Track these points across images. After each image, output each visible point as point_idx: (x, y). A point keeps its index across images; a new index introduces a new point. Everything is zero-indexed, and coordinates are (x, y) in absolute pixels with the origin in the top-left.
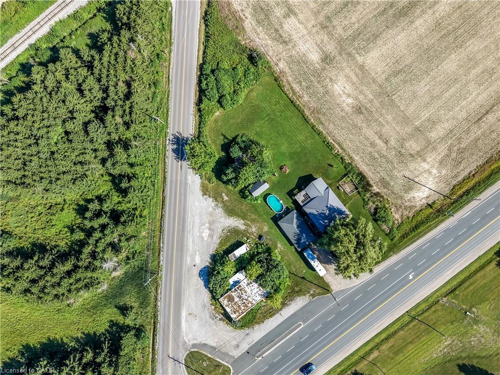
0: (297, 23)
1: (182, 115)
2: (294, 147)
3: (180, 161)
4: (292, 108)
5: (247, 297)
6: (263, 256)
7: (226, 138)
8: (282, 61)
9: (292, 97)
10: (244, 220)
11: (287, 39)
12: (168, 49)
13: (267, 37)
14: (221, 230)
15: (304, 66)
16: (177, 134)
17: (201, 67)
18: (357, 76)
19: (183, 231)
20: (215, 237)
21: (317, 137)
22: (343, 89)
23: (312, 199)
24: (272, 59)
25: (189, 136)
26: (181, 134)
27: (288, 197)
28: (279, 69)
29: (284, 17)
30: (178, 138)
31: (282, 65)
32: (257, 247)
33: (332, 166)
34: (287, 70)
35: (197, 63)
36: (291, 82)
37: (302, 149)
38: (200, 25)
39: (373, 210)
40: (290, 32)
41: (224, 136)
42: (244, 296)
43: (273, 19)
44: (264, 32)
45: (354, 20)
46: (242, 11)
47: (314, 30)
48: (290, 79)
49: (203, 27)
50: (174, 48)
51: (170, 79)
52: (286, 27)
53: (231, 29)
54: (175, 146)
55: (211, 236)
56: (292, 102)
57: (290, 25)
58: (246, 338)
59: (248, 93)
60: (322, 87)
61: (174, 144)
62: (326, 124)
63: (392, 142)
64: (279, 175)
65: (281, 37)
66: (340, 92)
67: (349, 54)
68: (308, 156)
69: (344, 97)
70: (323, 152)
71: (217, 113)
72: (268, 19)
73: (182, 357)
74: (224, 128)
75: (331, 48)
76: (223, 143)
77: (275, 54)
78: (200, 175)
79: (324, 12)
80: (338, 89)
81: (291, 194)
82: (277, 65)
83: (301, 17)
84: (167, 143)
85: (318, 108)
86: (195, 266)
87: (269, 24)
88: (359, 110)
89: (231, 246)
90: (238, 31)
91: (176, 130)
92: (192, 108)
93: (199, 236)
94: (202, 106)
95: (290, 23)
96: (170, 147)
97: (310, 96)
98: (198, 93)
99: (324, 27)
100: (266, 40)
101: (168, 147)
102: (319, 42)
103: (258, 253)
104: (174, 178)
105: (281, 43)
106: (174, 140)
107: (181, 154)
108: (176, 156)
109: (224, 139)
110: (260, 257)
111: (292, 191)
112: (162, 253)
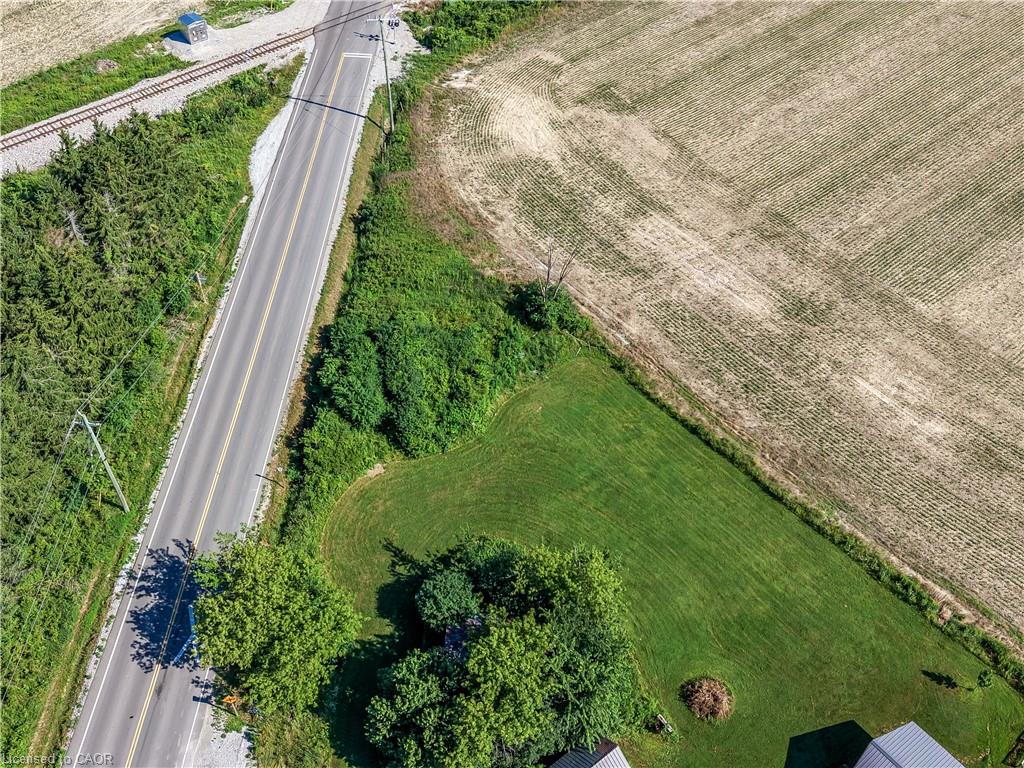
0: (673, 227)
1: (216, 478)
2: (734, 597)
3: (157, 668)
4: (701, 451)
7: (405, 560)
8: (635, 316)
9: (691, 415)
11: (647, 264)
12: (211, 288)
15: (721, 329)
16: (174, 551)
17: (327, 334)
18: (935, 353)
21: (836, 556)
22: (894, 391)
24: (597, 313)
26: (192, 550)
28: (627, 338)
29: (627, 215)
30: (173, 567)
31: (634, 327)
33: (951, 683)
34: (656, 338)
35: (315, 325)
36: (679, 373)
37: (775, 606)
38: (339, 232)
40: (654, 247)
41: (398, 553)
44: (560, 250)
46: (486, 203)
47: (737, 243)
48: (672, 364)
49: (351, 239)
51: (198, 366)
52: (637, 236)
53: (445, 241)
54: (151, 601)
56: (694, 430)
57: (648, 234)
59: (509, 405)
60: (807, 384)
61: (149, 591)
62: (865, 506)
64: (684, 732)
65: (625, 258)
66: (887, 400)
67: (883, 298)
68: (815, 634)
69: (908, 418)
70: (882, 619)
71: (375, 471)
72: (575, 219)
74: (398, 523)
75: (809, 282)
76: (390, 579)
77: (607, 300)
78: (248, 737)
79: (761, 204)
80: (877, 393)
82: (619, 327)
83: (684, 214)
84: (118, 589)
85: (812, 451)
87: (577, 231)
90: (470, 245)
91: (177, 533)
92: (268, 453)
94: (314, 435)
95: (649, 227)
96: (123, 605)
97: (765, 415)
99: (769, 236)
101: (116, 604)
102: (762, 269)
105: (624, 273)
106: (152, 573)
107: (176, 632)
108: (145, 641)
109: (394, 564)
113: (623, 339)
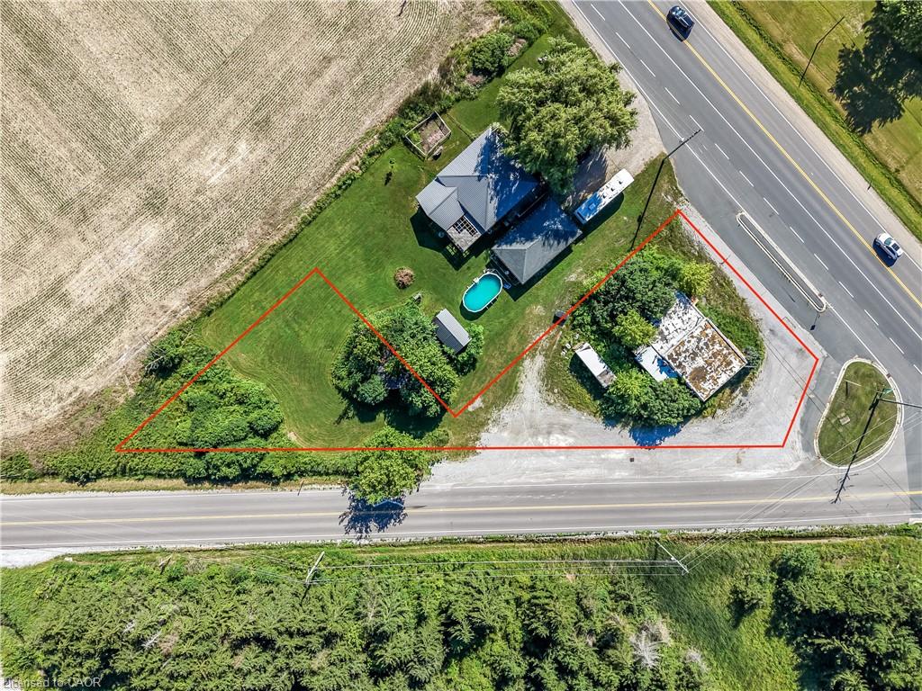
0: (78, 276)
1: (301, 515)
2: (354, 262)
3: (405, 511)
4: (267, 271)
5: (693, 340)
6: (601, 311)
7: (345, 413)
8: (165, 302)
9: (243, 274)
10: (523, 360)
11: (117, 295)
12: (158, 557)
13: (116, 340)
14: (549, 408)
15: (174, 253)
16: (346, 522)
17: (194, 481)
18: (186, 135)
19: (558, 491)
20: (566, 420)
21: (328, 212)
22: (217, 164)
23: (466, 213)
24: (163, 325)
25: (347, 495)
26: (345, 514)
27: (465, 267)
28: (184, 307)
29: (67, 305)
30: (355, 520)
31: (175, 302)
32: (580, 325)
33: (390, 174)
34: (184, 291)
35: (185, 489)
36: (212, 279)
37: (357, 244)
38: (98, 491)
39: (480, 79)
40: (99, 289)
41: (341, 417)
42: (692, 345)
43: (74, 329)
44: (106, 348)
45: (63, 152)
46: (60, 399)
47: (91, 237)
48: (204, 282)
49: (102, 482)
50: (153, 544)
51: (224, 546)
52: (89, 300)
53: (103, 422)
54: (373, 525)
55: (564, 429)
56: (254, 273)
57: (85, 290)
58: (780, 334)
59: (242, 371)
60: (216, 210)
61: (368, 527)
62: (297, 194)
63: (327, 46)
64: (419, 288)
65: (112, 308)
66: (224, 170)
67: (140, 155)
68: (371, 229)
69: (236, 160)
70: (361, 197)
71: (292, 437)
72: (74, 340)
73: (834, 471)
74: (324, 420)
75: (129, 197)
76: (356, 419)
77: (152, 319)
78: (433, 465)
79: (50, 219)
80: (219, 174)
81: (458, 260)
82: (175, 312)
83: (64, 268)
84: (367, 542)
85: (264, 215)
86: (632, 460)
87: (86, 338)
88: (262, 126)
89: (583, 384)
90: (106, 406)
91: (336, 524)
92: (285, 493)
93: (567, 456)
94: (277, 472)
95: (79, 292)
96: (375, 535)
97: (239, 235)
98: (250, 483)
99: (84, 216)
100: (121, 342)
101: (375, 540)
102: (116, 225)
103: (594, 321)
104: (442, 521)
105: (126, 308)
106: (358, 529)
107: (387, 509)
108: (393, 521)
109: (348, 418)
110: (603, 318)
111: (450, 259)
112: (610, 534)
113: (185, 310)
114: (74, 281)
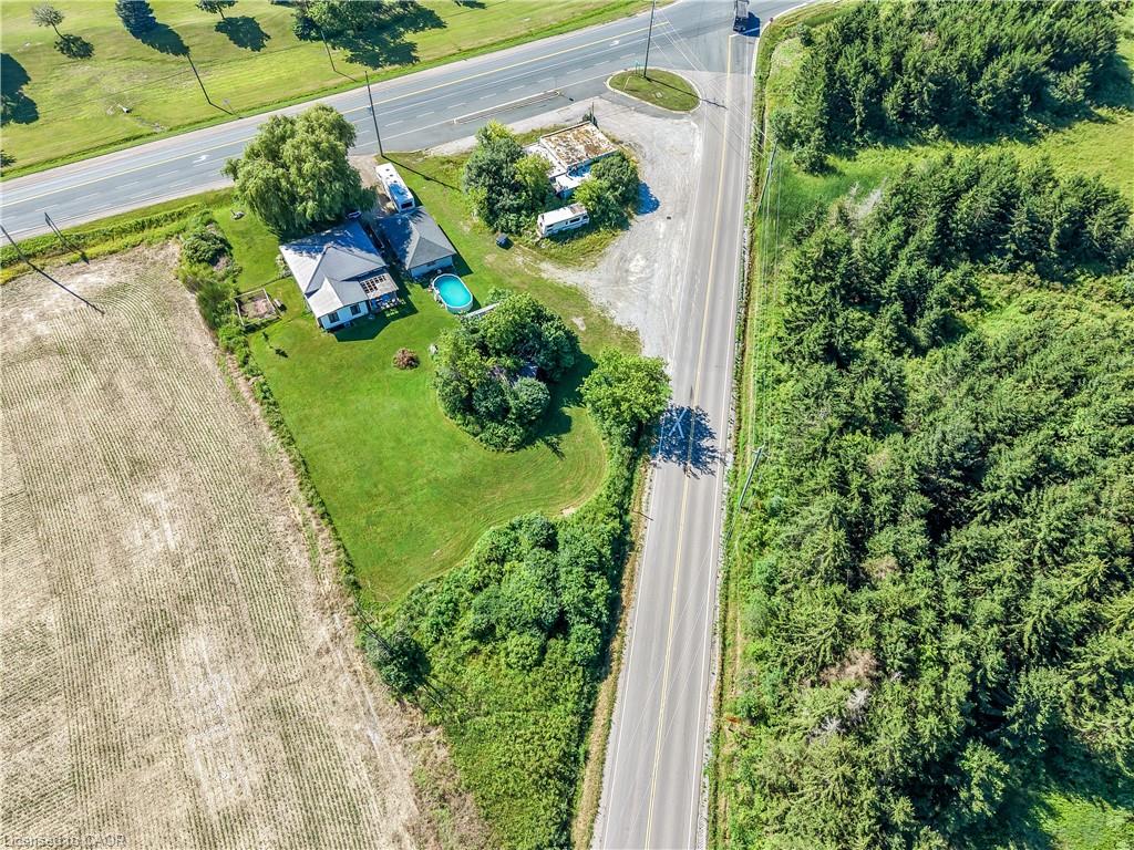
0: (205, 785)
3: (693, 408)
4: (331, 499)
5: (558, 147)
6: (508, 200)
8: (314, 647)
9: (321, 530)
10: (541, 278)
11: (266, 723)
13: (340, 743)
14: (599, 266)
15: (246, 618)
16: (698, 472)
17: (599, 665)
19: (693, 274)
20: (616, 255)
22: (154, 532)
24: (347, 659)
25: (662, 464)
26: (687, 471)
27: (416, 305)
28: (333, 621)
30: (696, 462)
31: (320, 634)
32: (518, 226)
33: (278, 351)
34: (309, 614)
35: (617, 678)
36: (309, 574)
39: (223, 261)
40: (245, 752)
41: (555, 450)
42: (563, 149)
43: (292, 815)
44: (347, 764)
47: (153, 745)
48: (308, 586)
50: (700, 754)
52: (254, 777)
53: (470, 797)
54: (706, 443)
55: (624, 259)
56: (327, 515)
57: (234, 777)
59: (457, 559)
60: (215, 547)
61: (707, 449)
62: (249, 447)
64: (425, 348)
65: (285, 737)
66: (167, 526)
67: (76, 635)
69: (163, 508)
71: (569, 513)
72: (309, 819)
74: (556, 471)
76: (564, 436)
77: (330, 674)
79: (78, 814)
80: (169, 533)
81: (408, 310)
82: (335, 636)
83: (180, 808)
84: (730, 455)
86: (669, 218)
87: (316, 793)
88: (141, 469)
89: (581, 237)
91: (700, 483)
92: (648, 538)
93: (655, 261)
95: (232, 790)
96: (721, 441)
98: (625, 582)
99: (111, 751)
100: (346, 734)
101: (729, 447)
103: (518, 210)
104: (712, 374)
105: (296, 711)
106: (708, 460)
107: (689, 425)
108: (703, 422)
109: (558, 443)
110: (515, 200)
111: (402, 315)
112: (746, 245)
113: (337, 621)
114: (210, 795)
